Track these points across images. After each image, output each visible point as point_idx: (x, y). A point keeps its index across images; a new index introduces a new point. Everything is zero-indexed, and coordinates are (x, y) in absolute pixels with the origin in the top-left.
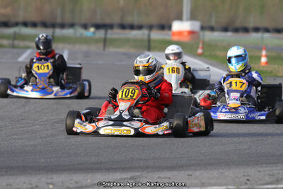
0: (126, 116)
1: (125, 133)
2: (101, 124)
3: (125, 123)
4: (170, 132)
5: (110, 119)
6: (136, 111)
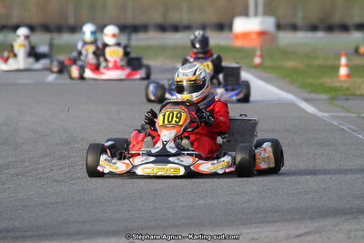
0: (171, 149)
1: (172, 173)
2: (137, 161)
3: (171, 159)
4: (233, 169)
5: (149, 154)
6: (185, 142)
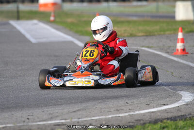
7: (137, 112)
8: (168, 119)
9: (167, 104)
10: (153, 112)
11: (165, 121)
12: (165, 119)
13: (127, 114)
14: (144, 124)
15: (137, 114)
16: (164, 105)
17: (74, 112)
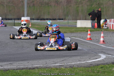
7: (88, 61)
8: (102, 64)
9: (97, 59)
10: (94, 61)
11: (101, 65)
12: (101, 64)
13: (84, 62)
14: (94, 66)
15: (88, 62)
16: (96, 59)
17: (62, 61)
